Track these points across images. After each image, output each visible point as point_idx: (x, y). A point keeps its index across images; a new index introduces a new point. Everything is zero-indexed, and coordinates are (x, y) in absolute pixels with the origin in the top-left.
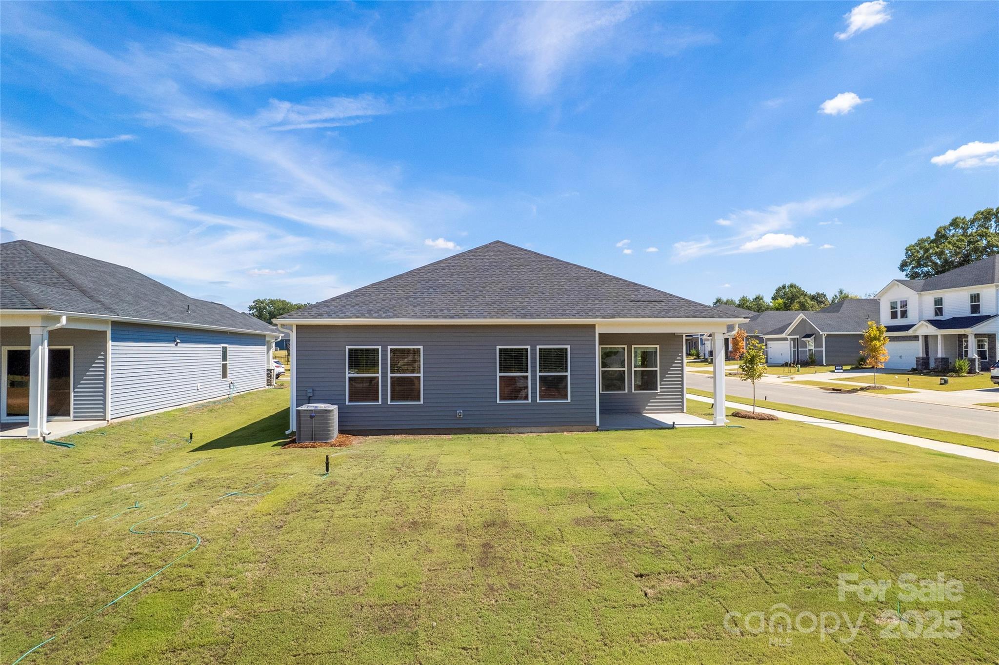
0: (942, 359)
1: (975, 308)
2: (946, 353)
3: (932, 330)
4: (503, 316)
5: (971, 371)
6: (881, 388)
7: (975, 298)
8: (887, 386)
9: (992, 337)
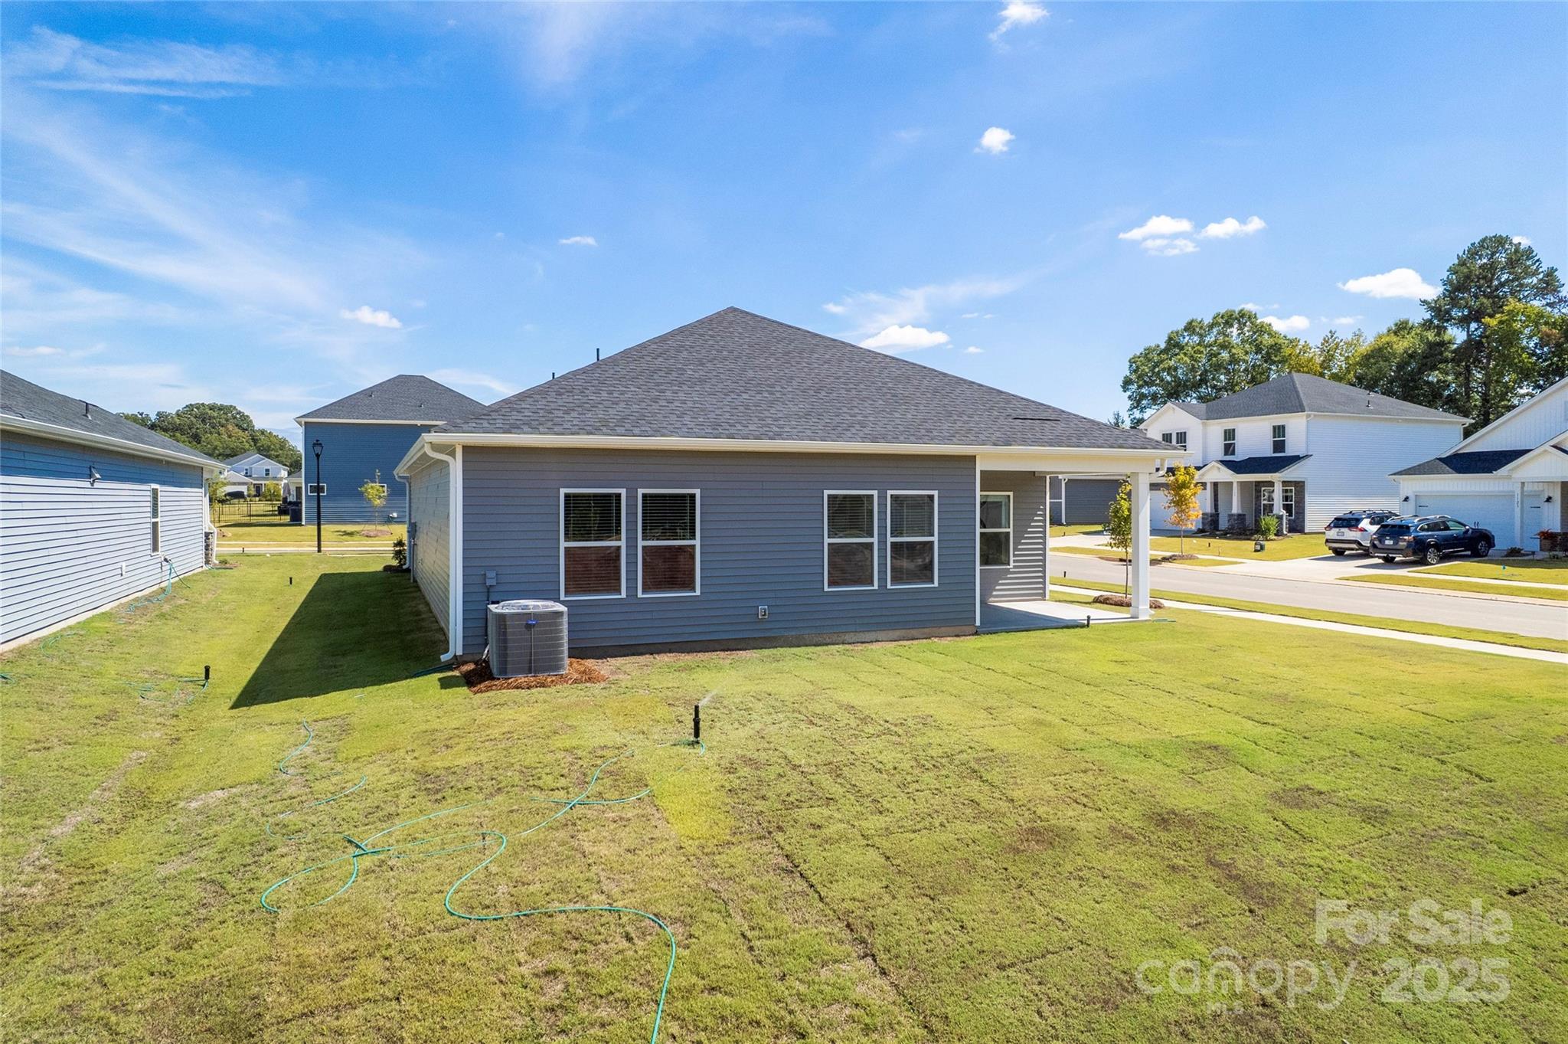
0: (1239, 515)
1: (1279, 446)
2: (1242, 507)
3: (1225, 475)
4: (839, 437)
5: (1279, 533)
6: (1191, 558)
7: (1279, 430)
8: (1199, 556)
9: (1300, 486)
